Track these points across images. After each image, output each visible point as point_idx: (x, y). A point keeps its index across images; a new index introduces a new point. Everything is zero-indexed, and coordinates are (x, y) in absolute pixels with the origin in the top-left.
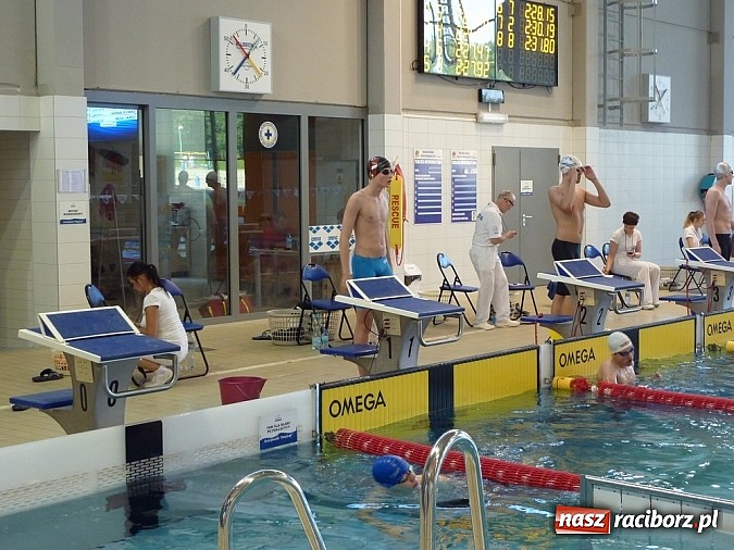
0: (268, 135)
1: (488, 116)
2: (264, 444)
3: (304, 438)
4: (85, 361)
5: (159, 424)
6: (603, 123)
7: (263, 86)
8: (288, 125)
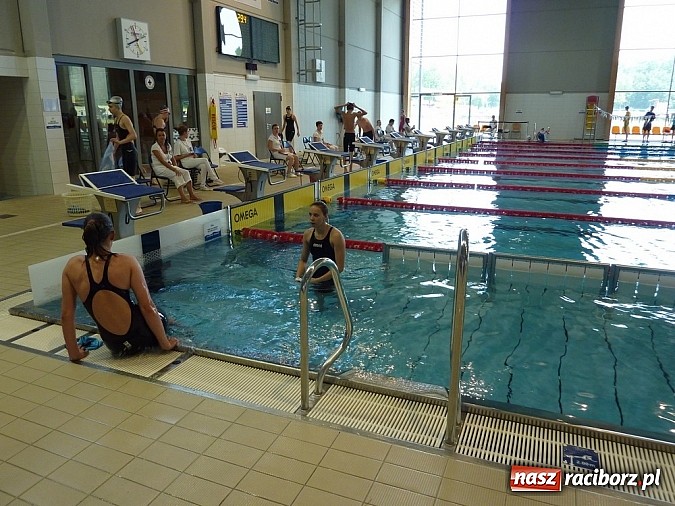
0: (150, 83)
1: (250, 76)
2: (207, 238)
3: (224, 234)
4: (111, 200)
5: (157, 233)
6: (299, 82)
7: (146, 57)
8: (159, 78)
